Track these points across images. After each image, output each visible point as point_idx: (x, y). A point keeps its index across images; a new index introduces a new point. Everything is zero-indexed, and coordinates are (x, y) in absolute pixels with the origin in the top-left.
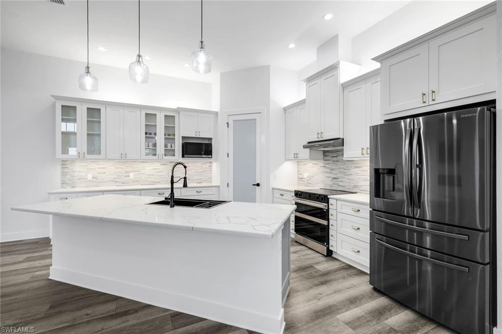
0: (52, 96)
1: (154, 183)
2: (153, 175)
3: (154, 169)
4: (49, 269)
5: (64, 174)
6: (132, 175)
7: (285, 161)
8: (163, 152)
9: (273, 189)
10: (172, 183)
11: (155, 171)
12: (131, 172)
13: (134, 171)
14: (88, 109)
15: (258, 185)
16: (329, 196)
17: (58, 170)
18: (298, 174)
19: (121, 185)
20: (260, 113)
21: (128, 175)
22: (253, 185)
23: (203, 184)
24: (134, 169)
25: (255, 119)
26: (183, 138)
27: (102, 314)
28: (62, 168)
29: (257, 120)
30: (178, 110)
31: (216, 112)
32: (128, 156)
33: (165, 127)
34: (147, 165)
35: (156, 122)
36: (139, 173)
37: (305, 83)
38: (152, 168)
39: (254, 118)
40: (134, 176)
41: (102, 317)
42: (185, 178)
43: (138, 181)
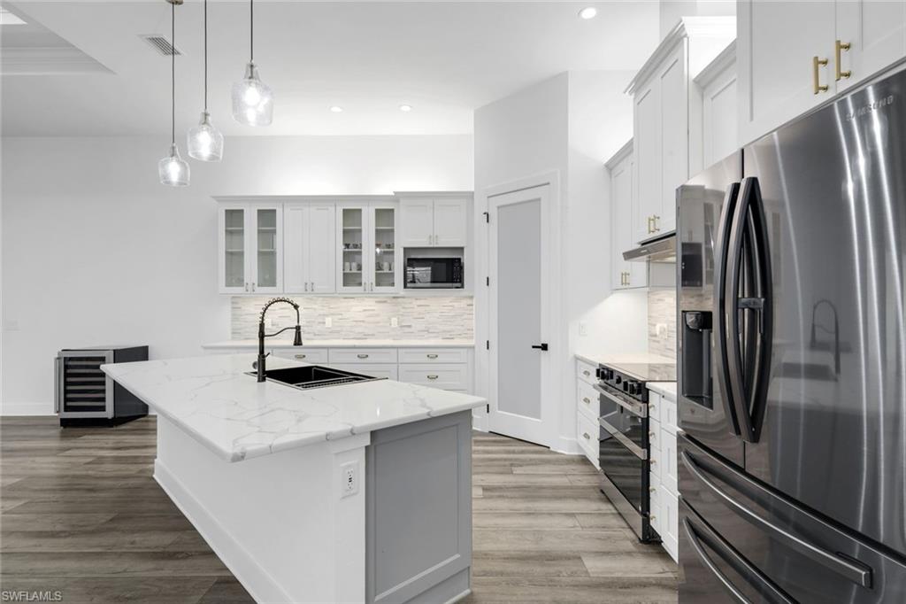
0: (213, 197)
1: (366, 336)
2: (363, 321)
3: (365, 310)
4: (153, 463)
5: (235, 318)
6: (328, 320)
7: (612, 293)
8: (373, 279)
9: (577, 359)
10: (262, 336)
11: (367, 313)
12: (327, 316)
13: (332, 314)
14: (259, 211)
15: (544, 347)
16: (648, 385)
17: (227, 311)
18: (649, 324)
19: (314, 337)
20: (548, 184)
21: (321, 321)
22: (534, 347)
23: (455, 340)
24: (332, 311)
25: (539, 199)
26: (406, 250)
27: (148, 548)
28: (233, 308)
29: (542, 202)
30: (398, 197)
31: (470, 192)
32: (316, 287)
33: (377, 231)
34: (352, 302)
35: (360, 225)
36: (340, 317)
37: (633, 96)
38: (361, 308)
39: (537, 197)
40: (333, 322)
41: (142, 553)
42: (298, 328)
43: (338, 332)
